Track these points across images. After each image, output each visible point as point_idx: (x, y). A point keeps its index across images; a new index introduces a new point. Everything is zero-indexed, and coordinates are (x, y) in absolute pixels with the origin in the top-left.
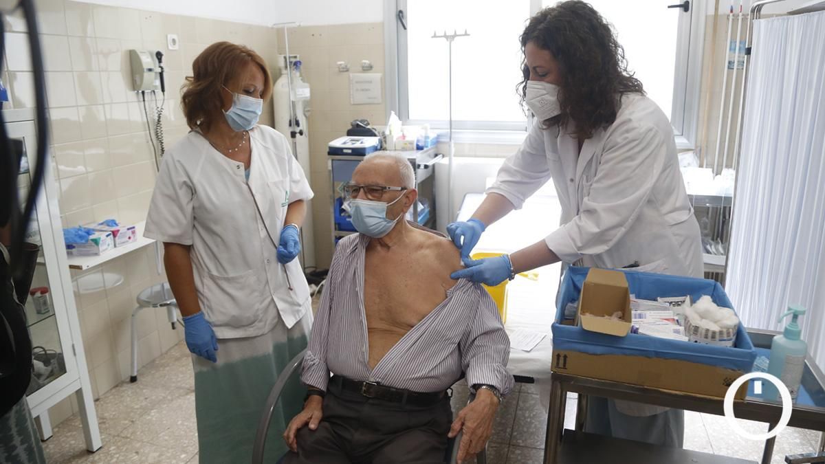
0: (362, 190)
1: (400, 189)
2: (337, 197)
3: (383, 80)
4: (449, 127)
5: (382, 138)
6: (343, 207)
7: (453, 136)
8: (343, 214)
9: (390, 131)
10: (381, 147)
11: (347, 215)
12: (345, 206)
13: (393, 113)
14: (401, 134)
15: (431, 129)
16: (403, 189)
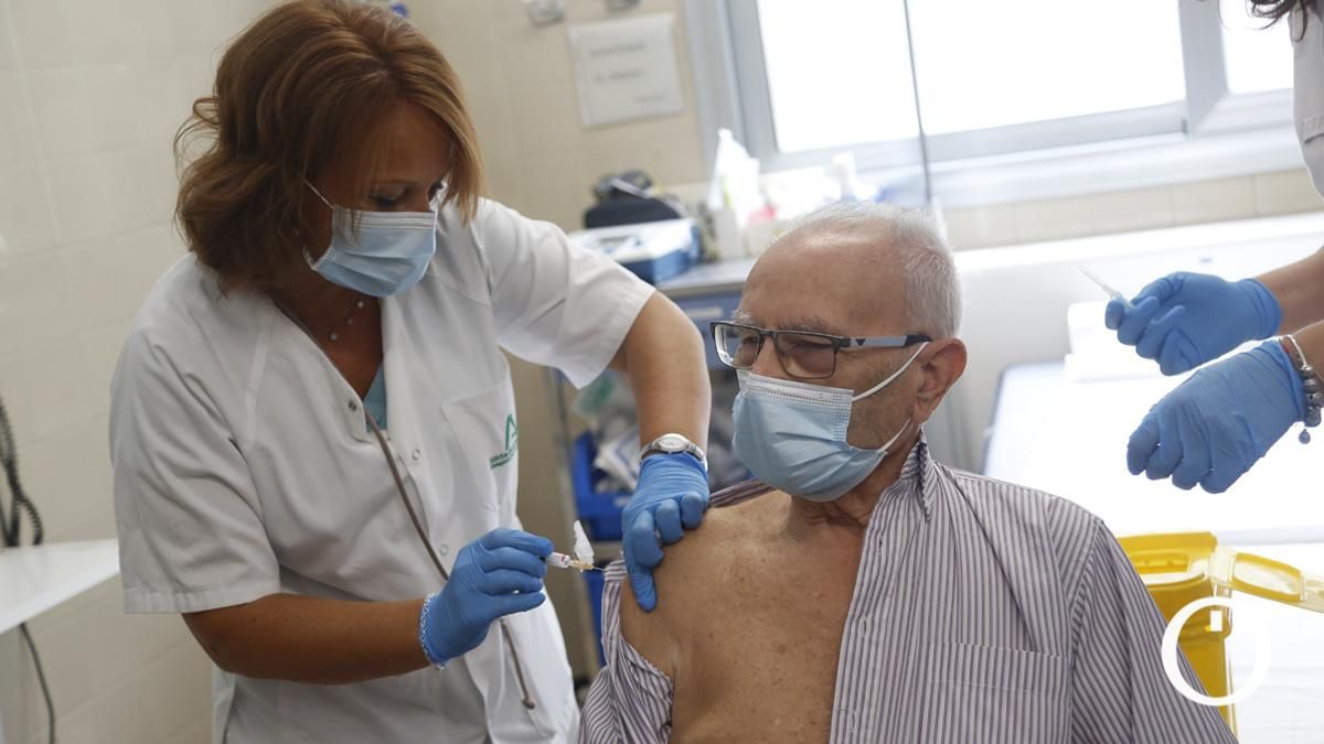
0: (769, 345)
1: (902, 340)
2: (576, 431)
3: (680, 36)
4: (918, 157)
5: (700, 222)
6: (601, 463)
7: (936, 185)
8: (602, 487)
9: (725, 198)
10: (702, 250)
11: (615, 487)
12: (607, 458)
13: (725, 135)
14: (758, 203)
15: (859, 171)
16: (912, 340)
